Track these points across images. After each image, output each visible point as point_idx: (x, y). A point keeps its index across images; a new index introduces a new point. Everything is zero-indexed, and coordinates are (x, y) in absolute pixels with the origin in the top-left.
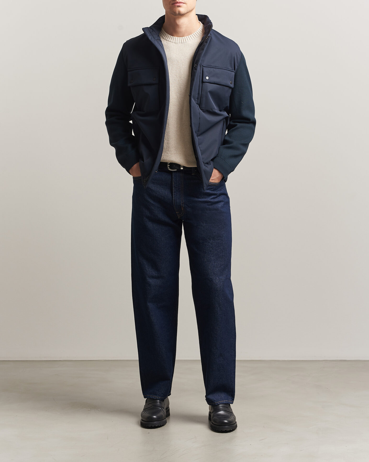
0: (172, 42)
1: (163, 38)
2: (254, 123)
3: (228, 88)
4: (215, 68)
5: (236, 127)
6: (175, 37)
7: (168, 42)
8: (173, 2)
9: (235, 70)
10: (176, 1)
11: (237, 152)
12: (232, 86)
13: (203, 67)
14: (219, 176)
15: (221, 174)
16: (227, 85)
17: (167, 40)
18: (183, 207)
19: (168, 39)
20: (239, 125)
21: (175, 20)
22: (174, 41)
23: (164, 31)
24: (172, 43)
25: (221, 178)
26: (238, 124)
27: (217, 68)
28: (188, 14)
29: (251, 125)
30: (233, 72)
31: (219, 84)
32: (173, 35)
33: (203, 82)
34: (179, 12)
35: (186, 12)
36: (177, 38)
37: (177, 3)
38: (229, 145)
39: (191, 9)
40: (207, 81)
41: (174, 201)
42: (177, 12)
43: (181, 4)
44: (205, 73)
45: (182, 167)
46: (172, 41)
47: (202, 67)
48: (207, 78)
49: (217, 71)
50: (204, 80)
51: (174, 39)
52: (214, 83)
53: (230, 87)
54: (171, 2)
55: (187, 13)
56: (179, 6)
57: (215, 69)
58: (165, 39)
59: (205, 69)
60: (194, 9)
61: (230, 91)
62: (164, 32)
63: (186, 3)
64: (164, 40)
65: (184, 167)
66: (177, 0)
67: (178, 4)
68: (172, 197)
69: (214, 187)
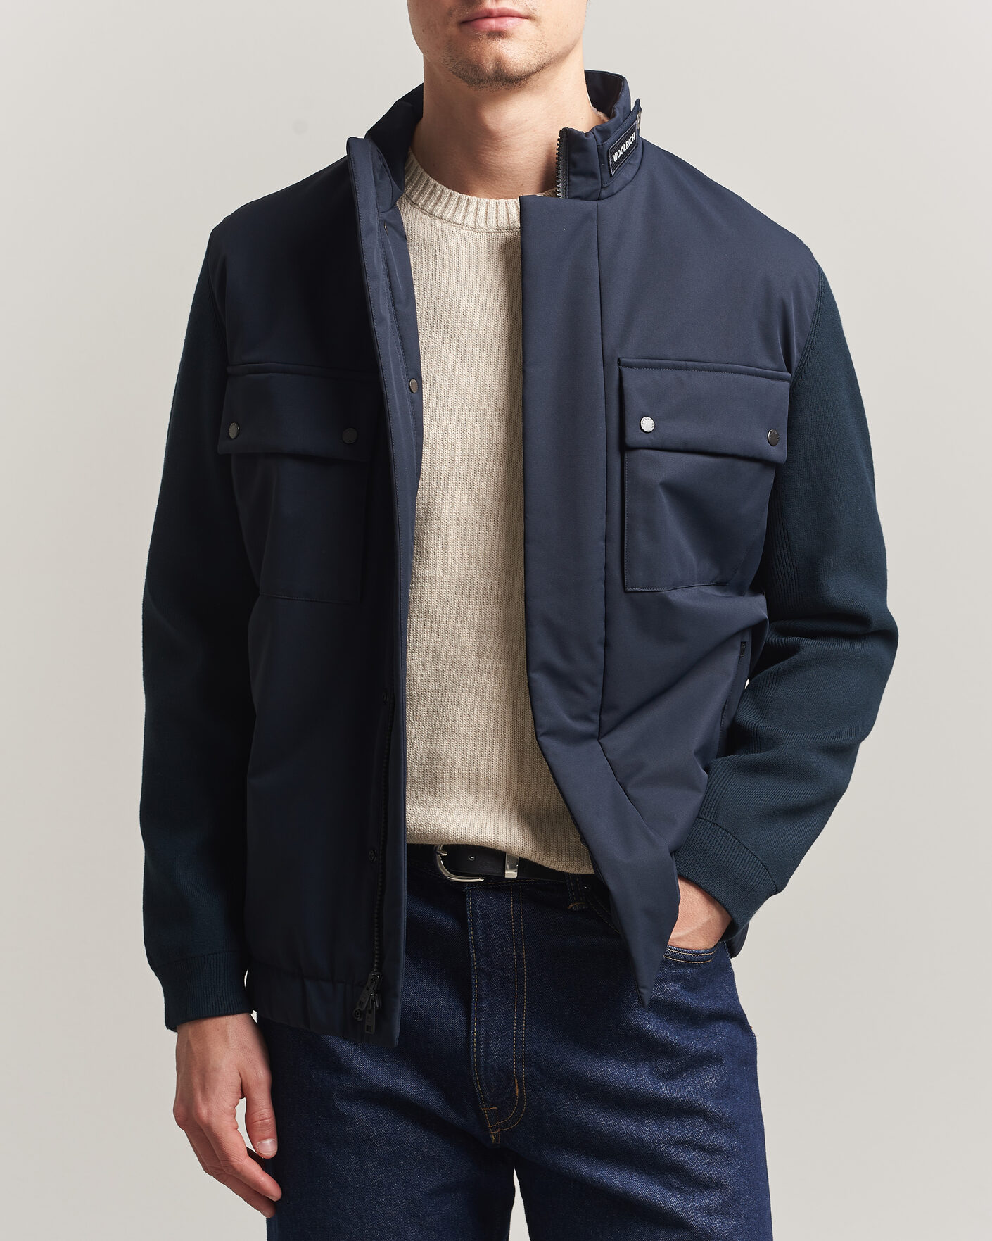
0: (462, 225)
1: (414, 204)
2: (889, 636)
3: (755, 467)
4: (687, 369)
5: (792, 660)
6: (474, 199)
7: (438, 223)
8: (467, 13)
9: (789, 371)
10: (481, 8)
11: (800, 793)
12: (778, 453)
13: (624, 369)
14: (709, 922)
15: (718, 909)
16: (751, 454)
17: (431, 214)
18: (520, 1081)
19: (438, 211)
20: (809, 647)
21: (474, 110)
22: (470, 220)
23: (416, 163)
24: (456, 229)
25: (716, 930)
26: (804, 642)
27: (696, 369)
28: (545, 75)
29: (873, 648)
30: (783, 379)
31: (710, 449)
32: (463, 188)
33: (624, 448)
34: (499, 62)
35: (534, 62)
36: (484, 201)
37: (490, 15)
38: (757, 755)
39: (558, 49)
40: (647, 441)
41: (478, 1043)
42: (489, 67)
43: (508, 24)
44: (635, 400)
45: (512, 868)
46: (459, 217)
47: (616, 365)
48: (648, 424)
49: (700, 381)
50: (632, 438)
51: (472, 210)
52: (682, 448)
53: (766, 463)
54: (456, 13)
55: (542, 68)
56: (500, 34)
57: (684, 375)
58: (423, 209)
59: (634, 381)
60: (574, 45)
61: (769, 478)
62: (421, 170)
63: (537, 14)
64: (420, 214)
65: (524, 865)
66: (489, 4)
67: (493, 23)
68: (468, 1026)
69: (689, 971)
